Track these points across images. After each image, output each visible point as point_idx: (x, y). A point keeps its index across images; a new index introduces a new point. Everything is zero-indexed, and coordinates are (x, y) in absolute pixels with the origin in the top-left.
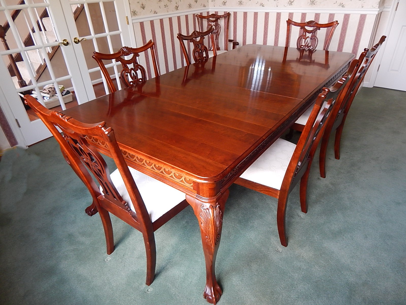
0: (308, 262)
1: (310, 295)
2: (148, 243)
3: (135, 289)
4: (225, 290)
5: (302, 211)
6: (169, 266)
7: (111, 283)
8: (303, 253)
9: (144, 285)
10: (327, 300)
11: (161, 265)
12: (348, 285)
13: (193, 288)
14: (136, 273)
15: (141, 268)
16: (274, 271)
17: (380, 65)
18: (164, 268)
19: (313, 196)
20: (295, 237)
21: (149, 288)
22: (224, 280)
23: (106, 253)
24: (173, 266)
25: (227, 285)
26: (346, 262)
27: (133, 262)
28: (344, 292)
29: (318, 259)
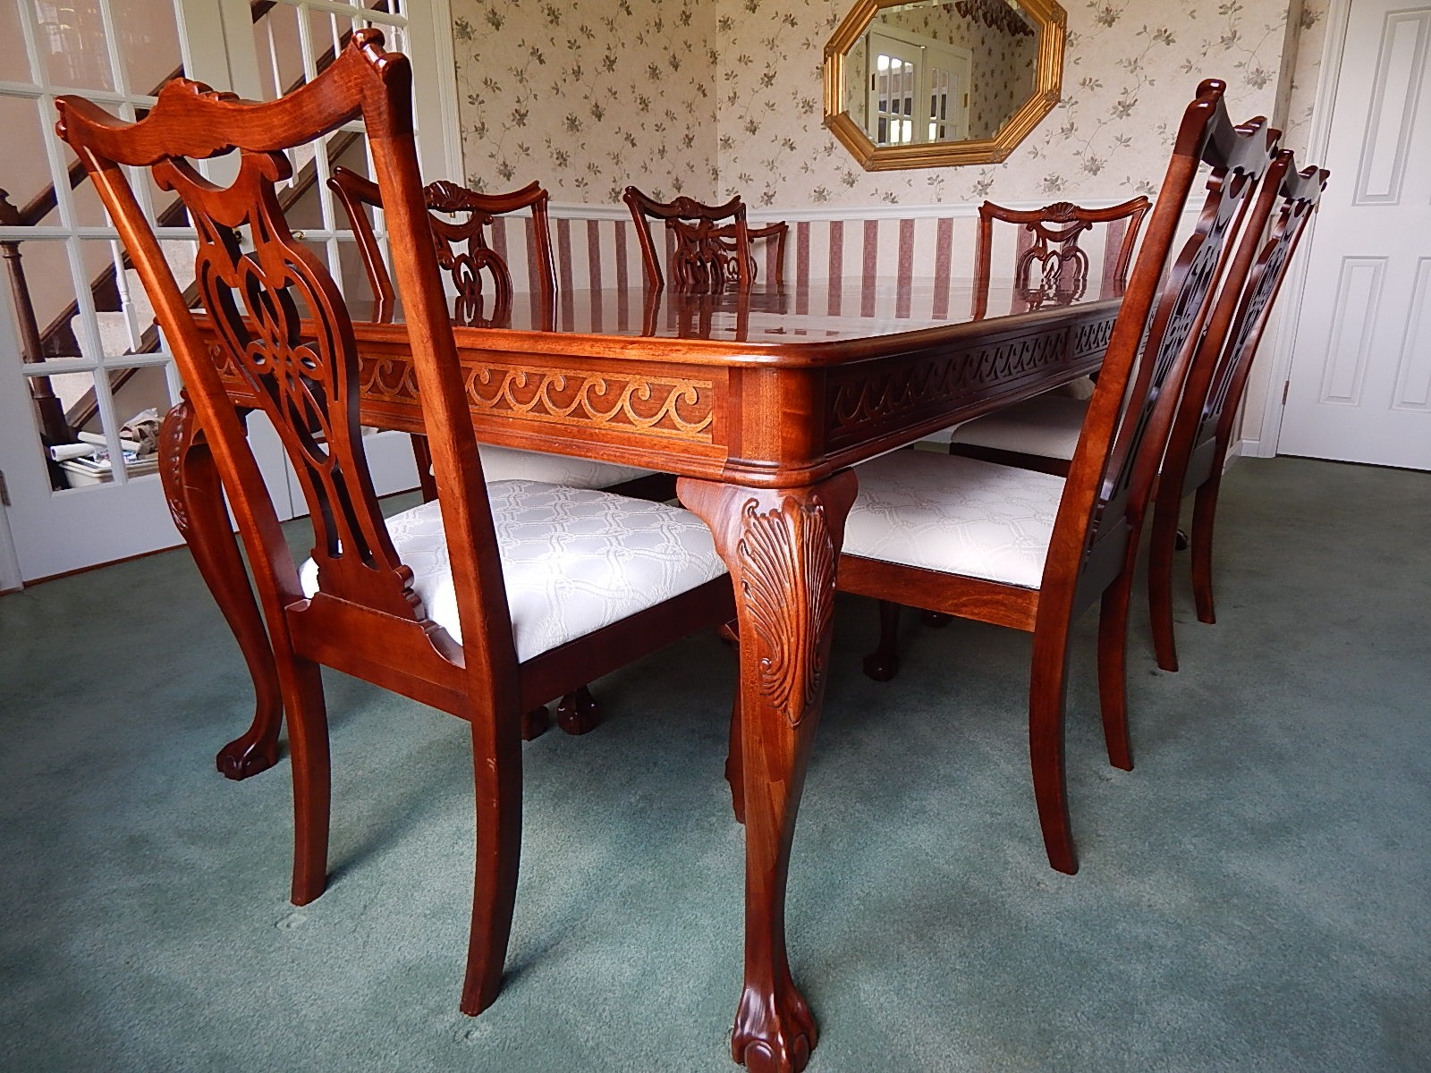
0: (1180, 925)
1: (1218, 1042)
2: (492, 763)
3: (410, 1030)
4: (826, 1027)
5: (1112, 764)
6: (571, 941)
7: (295, 1008)
8: (1148, 893)
9: (454, 1015)
10: (1297, 1058)
11: (533, 941)
12: (1373, 1003)
13: (678, 1022)
14: (418, 968)
15: (444, 952)
16: (1036, 957)
17: (1288, 383)
18: (546, 951)
19: (1143, 721)
20: (1101, 841)
21: (474, 1026)
22: (821, 988)
23: (288, 902)
24: (588, 942)
25: (836, 1010)
26: (1339, 921)
27: (408, 930)
28: (1363, 1026)
29: (1216, 912)
